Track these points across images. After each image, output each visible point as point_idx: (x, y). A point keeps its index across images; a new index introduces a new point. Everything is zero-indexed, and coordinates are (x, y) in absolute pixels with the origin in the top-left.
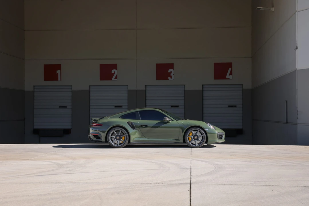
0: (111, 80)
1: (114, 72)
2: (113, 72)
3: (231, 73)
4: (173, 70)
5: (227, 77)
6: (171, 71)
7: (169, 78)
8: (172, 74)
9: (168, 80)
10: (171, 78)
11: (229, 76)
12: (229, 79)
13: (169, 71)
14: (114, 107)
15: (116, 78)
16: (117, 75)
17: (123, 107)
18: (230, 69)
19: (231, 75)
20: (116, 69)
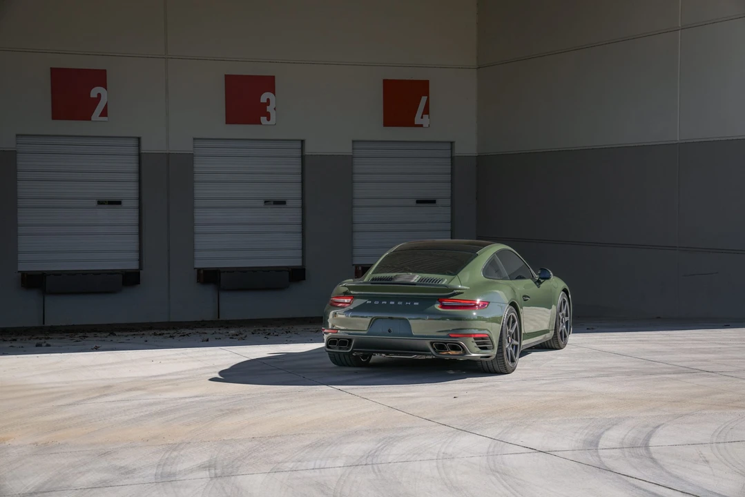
0: (90, 119)
1: (99, 95)
2: (94, 94)
3: (426, 111)
4: (272, 95)
5: (418, 120)
6: (268, 100)
7: (263, 119)
8: (269, 109)
9: (261, 123)
10: (268, 119)
11: (422, 117)
12: (421, 126)
13: (263, 99)
14: (94, 203)
15: (104, 113)
16: (106, 105)
17: (124, 203)
18: (424, 99)
19: (427, 116)
20: (104, 85)
